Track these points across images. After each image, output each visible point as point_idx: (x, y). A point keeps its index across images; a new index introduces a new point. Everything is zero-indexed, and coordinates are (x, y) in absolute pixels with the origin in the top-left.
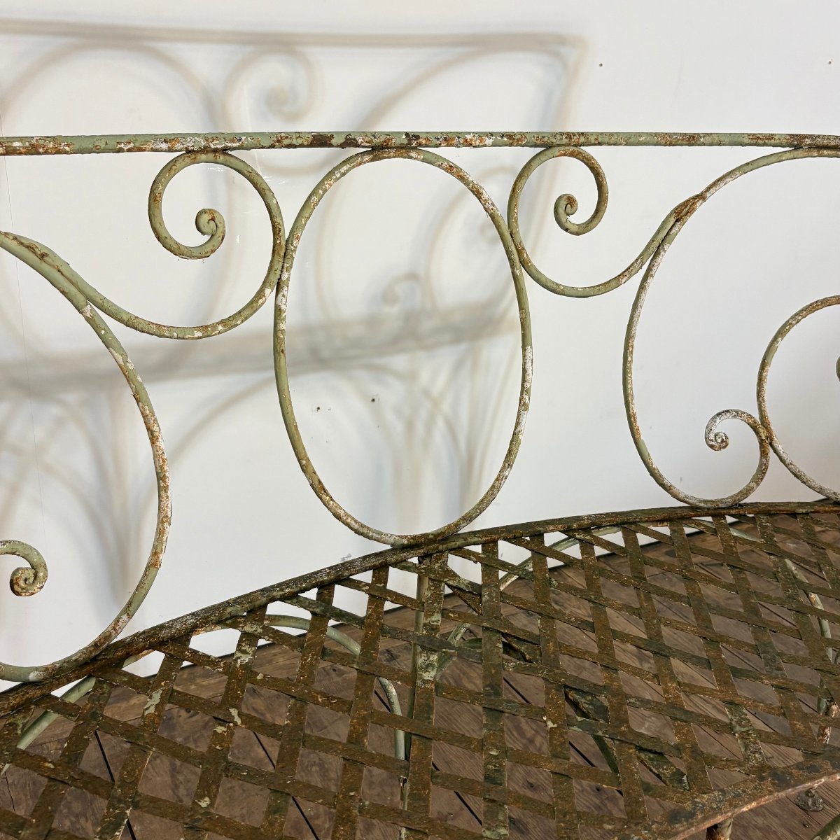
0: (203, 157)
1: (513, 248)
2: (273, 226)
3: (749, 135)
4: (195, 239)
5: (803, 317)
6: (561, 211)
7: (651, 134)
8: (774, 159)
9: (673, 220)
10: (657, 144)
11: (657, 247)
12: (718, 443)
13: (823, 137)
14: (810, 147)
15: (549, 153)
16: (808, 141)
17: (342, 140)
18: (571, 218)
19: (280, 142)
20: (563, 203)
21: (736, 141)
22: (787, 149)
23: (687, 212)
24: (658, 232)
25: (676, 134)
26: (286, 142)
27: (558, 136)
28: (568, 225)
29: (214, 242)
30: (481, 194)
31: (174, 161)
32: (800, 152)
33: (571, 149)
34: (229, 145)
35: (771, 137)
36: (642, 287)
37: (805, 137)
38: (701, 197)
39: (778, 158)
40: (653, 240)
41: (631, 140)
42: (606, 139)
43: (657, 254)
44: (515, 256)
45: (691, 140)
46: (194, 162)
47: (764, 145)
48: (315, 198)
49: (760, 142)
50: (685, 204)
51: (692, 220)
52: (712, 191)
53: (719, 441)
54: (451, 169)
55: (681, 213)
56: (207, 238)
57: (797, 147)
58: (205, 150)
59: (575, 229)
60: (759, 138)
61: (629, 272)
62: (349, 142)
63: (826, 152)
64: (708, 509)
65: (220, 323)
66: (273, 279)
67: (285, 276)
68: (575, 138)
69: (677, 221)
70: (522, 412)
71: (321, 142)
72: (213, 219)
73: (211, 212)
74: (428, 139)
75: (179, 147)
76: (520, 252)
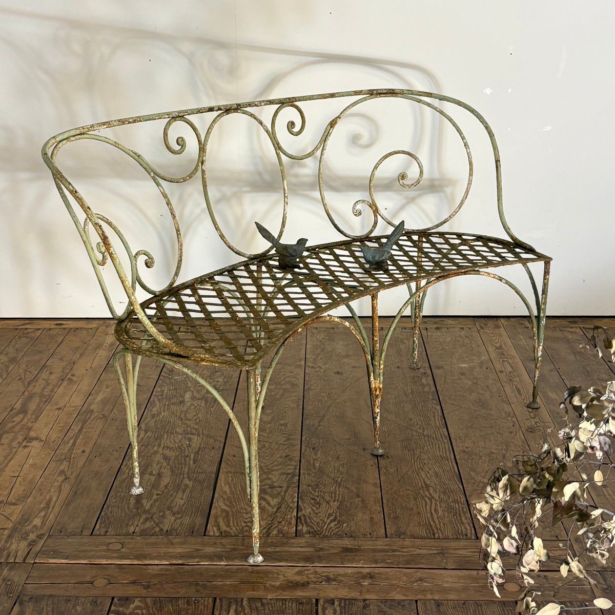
0: (178, 119)
1: (275, 142)
2: (199, 141)
3: (352, 91)
4: (177, 148)
5: (383, 161)
7: (317, 95)
8: (363, 100)
9: (329, 127)
10: (320, 99)
11: (325, 138)
12: (357, 214)
14: (377, 94)
15: (284, 105)
16: (375, 92)
17: (217, 109)
18: (294, 130)
19: (199, 111)
20: (290, 124)
21: (349, 94)
22: (368, 95)
23: (335, 124)
24: (325, 132)
25: (327, 94)
26: (201, 111)
27: (286, 100)
28: (293, 132)
29: (183, 147)
30: (262, 123)
31: (170, 121)
32: (372, 96)
33: (291, 104)
34: (185, 114)
35: (361, 91)
36: (322, 154)
37: (374, 90)
38: (339, 117)
39: (365, 99)
42: (302, 99)
43: (325, 141)
44: (276, 146)
45: (332, 96)
46: (175, 121)
47: (359, 95)
48: (210, 130)
50: (333, 120)
52: (342, 114)
53: (358, 212)
54: (252, 115)
55: (332, 124)
56: (181, 147)
57: (372, 95)
58: (178, 117)
59: (295, 134)
60: (357, 92)
61: (317, 148)
62: (219, 109)
63: (382, 95)
64: (358, 239)
65: (187, 176)
66: (201, 159)
67: (204, 158)
68: (291, 100)
69: (331, 127)
70: (286, 206)
71: (211, 109)
72: (183, 140)
73: (182, 138)
74: (243, 105)
75: (171, 116)
76: (278, 144)
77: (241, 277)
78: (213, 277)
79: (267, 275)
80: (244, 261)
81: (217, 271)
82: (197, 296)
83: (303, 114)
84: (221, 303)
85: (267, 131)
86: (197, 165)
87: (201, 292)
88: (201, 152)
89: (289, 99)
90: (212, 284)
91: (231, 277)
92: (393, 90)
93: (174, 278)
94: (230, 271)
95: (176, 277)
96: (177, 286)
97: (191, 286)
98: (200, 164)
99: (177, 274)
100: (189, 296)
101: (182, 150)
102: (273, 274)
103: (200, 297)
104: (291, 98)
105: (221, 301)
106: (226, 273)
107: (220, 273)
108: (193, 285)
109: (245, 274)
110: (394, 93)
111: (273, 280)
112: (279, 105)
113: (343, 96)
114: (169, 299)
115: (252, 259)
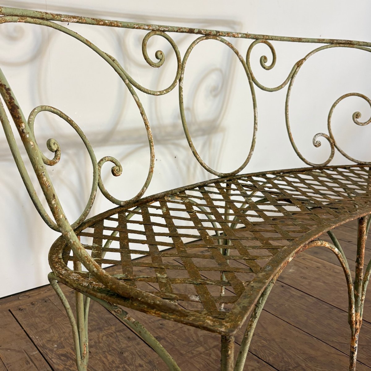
0: (158, 33)
1: (249, 72)
3: (317, 39)
5: (340, 100)
6: (263, 61)
7: (287, 37)
9: (296, 66)
11: (292, 76)
12: (317, 145)
13: (340, 40)
14: (336, 43)
15: (258, 41)
16: (335, 41)
17: (197, 31)
18: (266, 64)
19: (180, 30)
20: (263, 58)
21: (313, 41)
22: (329, 44)
23: (301, 64)
24: (292, 70)
25: (295, 38)
26: (181, 30)
27: (260, 36)
28: (265, 66)
30: (238, 53)
31: (149, 33)
32: (333, 45)
33: (264, 40)
34: (165, 29)
35: (324, 40)
36: (289, 89)
37: (334, 40)
38: (304, 59)
39: (326, 47)
40: (291, 73)
41: (282, 39)
42: (274, 38)
43: (292, 78)
44: (250, 75)
45: (300, 40)
46: (155, 34)
47: (322, 42)
48: (190, 50)
49: (321, 41)
50: (299, 61)
51: (302, 67)
52: (307, 57)
53: (318, 143)
54: (229, 44)
55: (299, 64)
56: (159, 60)
57: (332, 43)
58: (158, 30)
59: (267, 68)
60: (320, 40)
61: (285, 83)
62: (199, 32)
63: (341, 45)
64: (317, 167)
65: (164, 90)
66: (179, 76)
67: (182, 76)
68: (265, 37)
69: (298, 67)
70: (255, 131)
71: (191, 31)
72: (161, 54)
73: (161, 51)
74: (222, 33)
75: (151, 28)
76: (251, 74)
77: (211, 193)
78: (184, 191)
79: (238, 192)
80: (215, 179)
81: (189, 186)
82: (165, 209)
83: (274, 51)
84: (189, 217)
85: (242, 61)
86: (175, 81)
87: (170, 205)
88: (180, 70)
89: (263, 36)
90: (182, 198)
91: (201, 192)
92: (350, 41)
93: (143, 189)
94: (201, 186)
95: (145, 188)
96: (146, 198)
97: (161, 198)
98: (178, 81)
99: (146, 185)
100: (157, 208)
101: (161, 63)
102: (243, 191)
103: (169, 209)
104: (265, 36)
105: (190, 215)
106: (197, 188)
107: (192, 188)
108: (162, 198)
109: (216, 190)
110: (351, 44)
111: (244, 197)
112: (254, 40)
113: (308, 42)
114: (136, 210)
115: (222, 177)
